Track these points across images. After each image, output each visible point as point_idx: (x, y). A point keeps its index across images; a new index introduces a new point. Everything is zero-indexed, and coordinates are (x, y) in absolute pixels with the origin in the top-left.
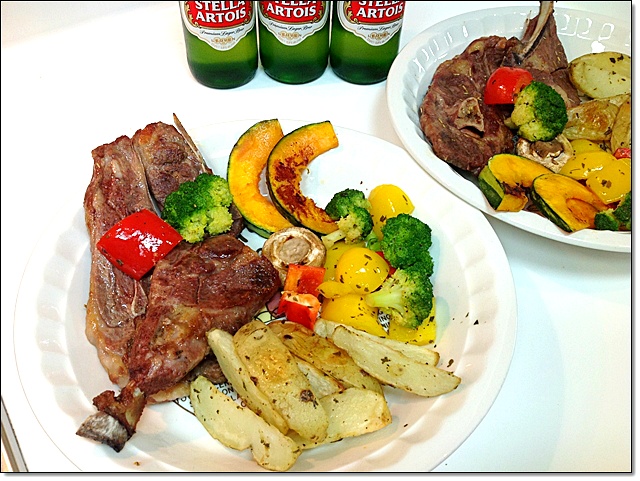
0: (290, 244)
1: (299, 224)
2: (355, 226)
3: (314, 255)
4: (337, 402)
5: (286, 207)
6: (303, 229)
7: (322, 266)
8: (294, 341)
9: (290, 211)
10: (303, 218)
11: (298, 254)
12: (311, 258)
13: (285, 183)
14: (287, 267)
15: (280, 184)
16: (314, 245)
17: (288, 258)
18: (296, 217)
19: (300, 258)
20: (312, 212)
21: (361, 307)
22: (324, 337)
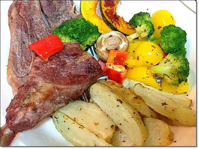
0: (111, 39)
1: (115, 29)
2: (145, 31)
3: (123, 45)
5: (109, 20)
6: (117, 32)
7: (127, 51)
9: (111, 22)
10: (117, 26)
11: (115, 44)
12: (121, 46)
13: (109, 8)
14: (109, 51)
15: (107, 8)
16: (123, 40)
17: (109, 46)
18: (114, 25)
19: (115, 47)
20: (122, 23)
21: (148, 73)
22: (128, 87)
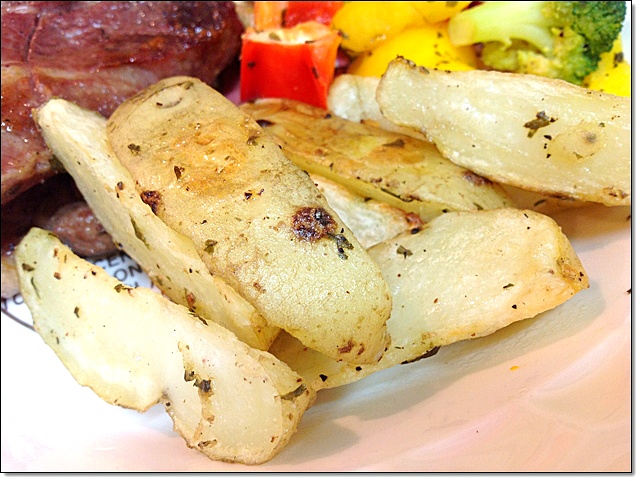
4: (406, 253)
8: (277, 130)
21: (441, 50)
22: (357, 119)
